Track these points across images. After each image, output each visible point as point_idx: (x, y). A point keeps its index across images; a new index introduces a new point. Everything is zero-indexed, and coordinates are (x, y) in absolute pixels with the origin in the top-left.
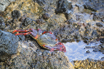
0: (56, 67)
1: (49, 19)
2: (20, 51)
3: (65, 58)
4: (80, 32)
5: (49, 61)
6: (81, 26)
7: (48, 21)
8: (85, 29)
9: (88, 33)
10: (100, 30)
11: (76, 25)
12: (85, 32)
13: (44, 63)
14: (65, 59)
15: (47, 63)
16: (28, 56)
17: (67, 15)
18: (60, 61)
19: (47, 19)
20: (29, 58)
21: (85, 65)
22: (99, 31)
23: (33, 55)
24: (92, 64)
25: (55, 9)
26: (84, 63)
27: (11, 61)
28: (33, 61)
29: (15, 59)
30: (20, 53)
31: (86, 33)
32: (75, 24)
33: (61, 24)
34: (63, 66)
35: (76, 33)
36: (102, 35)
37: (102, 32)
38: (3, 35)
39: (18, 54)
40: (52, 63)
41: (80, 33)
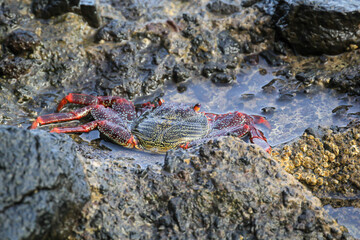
0: (248, 193)
1: (38, 48)
2: (96, 185)
3: (255, 153)
4: (177, 54)
5: (213, 181)
6: (164, 33)
7: (39, 56)
8: (188, 40)
9: (205, 48)
10: (245, 25)
11: (145, 36)
12: (192, 50)
13: (197, 194)
14: (259, 156)
15: (207, 191)
16: (126, 191)
17: (92, 13)
18: (249, 169)
19: (32, 52)
20: (136, 199)
21: (310, 156)
22: (240, 30)
23: (138, 182)
24: (337, 144)
25: (28, 5)
26: (305, 149)
27: (90, 231)
28: (151, 202)
29: (96, 217)
30: (101, 191)
31: (199, 54)
32: (138, 34)
33: (91, 52)
34: (269, 184)
35: (166, 63)
36: (254, 42)
37: (251, 30)
38: (41, 144)
39: (96, 197)
40: (228, 187)
41: (178, 60)
